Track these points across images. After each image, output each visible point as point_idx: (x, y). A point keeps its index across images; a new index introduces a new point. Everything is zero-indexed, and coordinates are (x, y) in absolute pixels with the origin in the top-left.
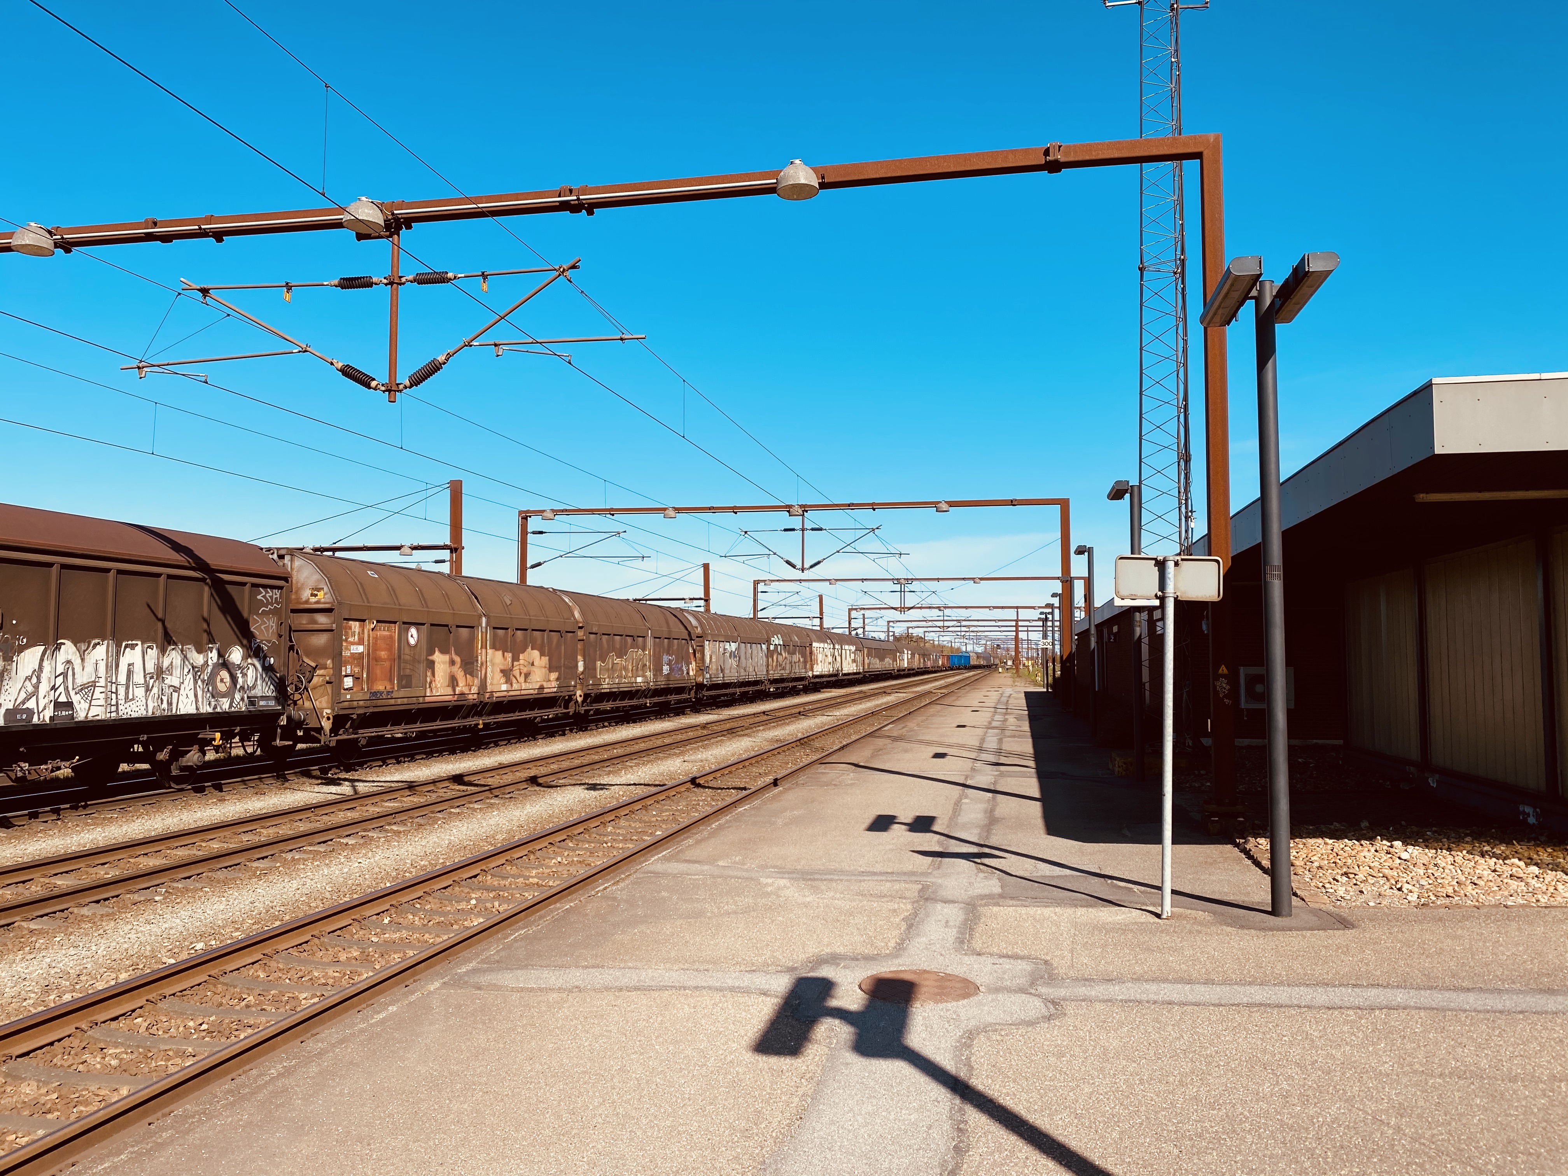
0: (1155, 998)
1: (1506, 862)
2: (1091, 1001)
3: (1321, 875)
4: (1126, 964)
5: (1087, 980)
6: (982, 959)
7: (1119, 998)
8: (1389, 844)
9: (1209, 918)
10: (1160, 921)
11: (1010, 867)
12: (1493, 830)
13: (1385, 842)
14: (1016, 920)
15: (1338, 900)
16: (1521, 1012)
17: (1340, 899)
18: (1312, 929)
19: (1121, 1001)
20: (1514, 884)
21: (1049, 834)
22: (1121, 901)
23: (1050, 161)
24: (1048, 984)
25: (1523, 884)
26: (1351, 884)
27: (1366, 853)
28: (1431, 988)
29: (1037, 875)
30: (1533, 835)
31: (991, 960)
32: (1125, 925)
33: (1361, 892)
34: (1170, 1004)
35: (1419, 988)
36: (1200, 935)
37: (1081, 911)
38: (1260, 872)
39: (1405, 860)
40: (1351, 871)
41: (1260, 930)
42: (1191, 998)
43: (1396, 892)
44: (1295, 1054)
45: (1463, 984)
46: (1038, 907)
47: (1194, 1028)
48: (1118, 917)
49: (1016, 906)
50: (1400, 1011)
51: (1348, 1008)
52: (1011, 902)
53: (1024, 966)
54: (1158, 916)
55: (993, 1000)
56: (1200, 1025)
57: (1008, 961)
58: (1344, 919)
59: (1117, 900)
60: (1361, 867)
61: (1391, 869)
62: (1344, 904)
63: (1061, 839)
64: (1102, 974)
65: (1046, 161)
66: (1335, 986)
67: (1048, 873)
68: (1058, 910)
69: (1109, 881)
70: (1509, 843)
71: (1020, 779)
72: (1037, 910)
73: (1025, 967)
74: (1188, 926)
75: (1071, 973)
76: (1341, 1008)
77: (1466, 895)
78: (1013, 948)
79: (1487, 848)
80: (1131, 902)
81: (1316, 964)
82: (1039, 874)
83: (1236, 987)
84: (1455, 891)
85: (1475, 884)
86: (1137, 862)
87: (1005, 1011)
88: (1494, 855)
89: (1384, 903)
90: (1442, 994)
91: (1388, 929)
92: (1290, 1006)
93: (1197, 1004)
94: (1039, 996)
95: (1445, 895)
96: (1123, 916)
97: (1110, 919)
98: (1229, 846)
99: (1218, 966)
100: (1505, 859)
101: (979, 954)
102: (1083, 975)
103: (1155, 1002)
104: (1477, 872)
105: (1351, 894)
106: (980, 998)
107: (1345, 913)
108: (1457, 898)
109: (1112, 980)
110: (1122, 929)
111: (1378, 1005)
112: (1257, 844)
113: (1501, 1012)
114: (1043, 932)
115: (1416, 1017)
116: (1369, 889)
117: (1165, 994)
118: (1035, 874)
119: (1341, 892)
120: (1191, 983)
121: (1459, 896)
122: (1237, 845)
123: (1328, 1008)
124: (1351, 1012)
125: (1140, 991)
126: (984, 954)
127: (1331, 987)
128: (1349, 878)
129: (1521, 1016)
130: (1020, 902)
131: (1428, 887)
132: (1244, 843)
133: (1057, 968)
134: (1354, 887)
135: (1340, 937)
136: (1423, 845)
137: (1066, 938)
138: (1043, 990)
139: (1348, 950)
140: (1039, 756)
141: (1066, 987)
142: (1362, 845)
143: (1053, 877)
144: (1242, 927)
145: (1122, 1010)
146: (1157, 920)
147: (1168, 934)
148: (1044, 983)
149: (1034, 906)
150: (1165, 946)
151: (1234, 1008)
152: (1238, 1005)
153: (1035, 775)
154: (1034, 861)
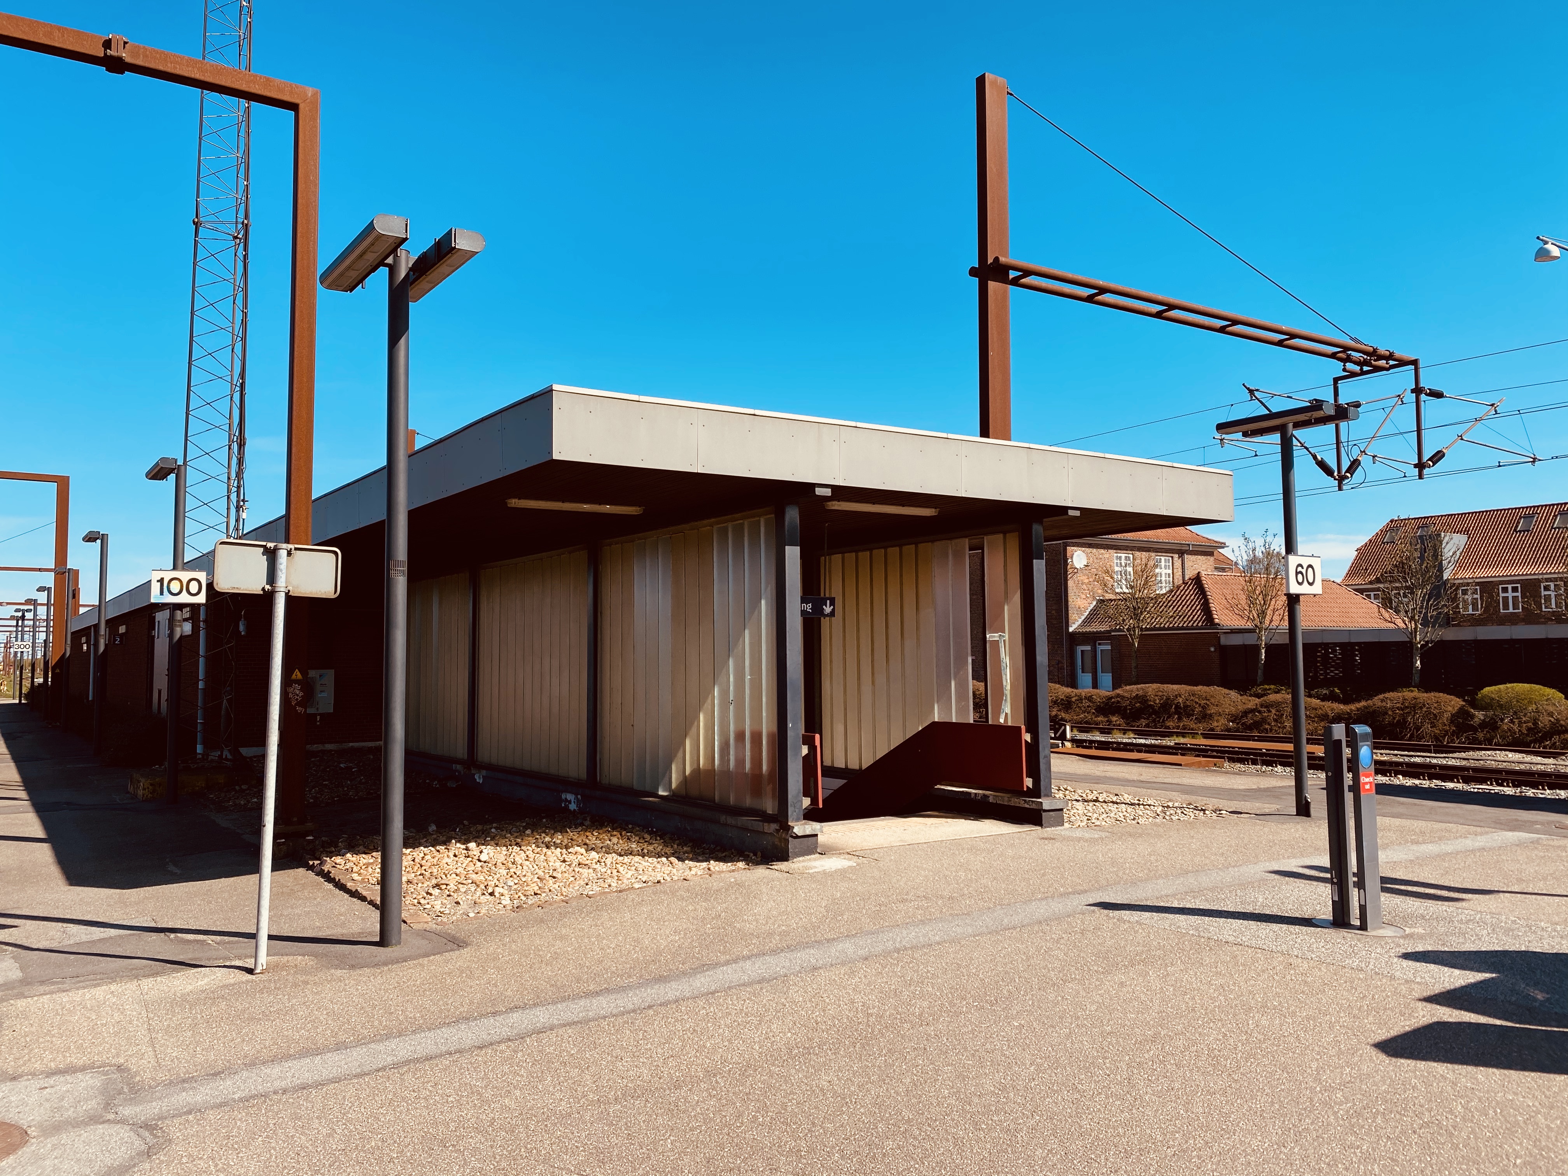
0: (283, 1084)
1: (570, 850)
2: (200, 1111)
3: (413, 890)
4: (231, 1047)
5: (185, 1082)
6: (22, 1084)
7: (236, 1096)
8: (464, 847)
9: (311, 963)
10: (253, 977)
11: (27, 938)
12: (544, 820)
13: (458, 845)
14: (57, 1014)
15: (438, 916)
16: (650, 1007)
17: (440, 914)
18: (426, 955)
19: (241, 1100)
20: (585, 871)
21: (71, 885)
22: (196, 959)
23: (111, 57)
24: (131, 1101)
25: (591, 871)
26: (445, 896)
27: (446, 860)
28: (564, 999)
29: (68, 943)
30: (579, 821)
31: (36, 1084)
32: (213, 992)
33: (458, 903)
34: (304, 1088)
35: (554, 1003)
36: (309, 986)
37: (147, 983)
38: (346, 896)
39: (485, 862)
40: (443, 882)
41: (373, 967)
42: (326, 1074)
43: (489, 897)
44: (469, 1117)
45: (590, 988)
46: (84, 988)
47: (344, 1114)
48: (200, 983)
49: (51, 993)
50: (548, 1033)
51: (499, 1043)
52: (42, 989)
53: (88, 1082)
54: (250, 971)
55: (54, 1147)
56: (350, 1108)
57: (62, 1079)
58: (454, 937)
59: (190, 959)
60: (448, 876)
61: (477, 873)
62: (445, 920)
63: (90, 889)
64: (203, 1067)
65: (105, 54)
66: (475, 1019)
67: (84, 938)
68: (113, 987)
69: (172, 936)
70: (562, 831)
71: (12, 816)
72: (84, 994)
73: (91, 1082)
74: (290, 978)
75: (161, 1076)
76: (491, 1044)
77: (550, 891)
78: (64, 1057)
79: (547, 839)
80: (209, 959)
81: (446, 996)
82: (72, 942)
83: (373, 1046)
84: (540, 888)
85: (554, 877)
86: (199, 905)
87: (79, 1160)
88: (556, 846)
89: (483, 911)
90: (576, 1004)
91: (500, 940)
92: (441, 1055)
93: (337, 1080)
94: (123, 1122)
95: (533, 894)
96: (206, 980)
97: (190, 988)
98: (301, 870)
99: (344, 1023)
100: (567, 847)
101: (14, 1079)
102: (178, 1074)
103: (285, 1091)
104: (551, 864)
105: (448, 906)
106: (33, 1148)
107: (452, 930)
108: (544, 895)
109: (219, 1073)
110: (210, 998)
111: (525, 1031)
112: (334, 864)
113: (634, 1011)
114: (102, 1025)
115: (566, 1036)
116: (464, 898)
117: (293, 1077)
118: (67, 942)
119: (438, 907)
120: (321, 1054)
121: (545, 892)
122: (311, 868)
123: (479, 1047)
124: (503, 1047)
125: (261, 1080)
126: (22, 1076)
127: (472, 1021)
128: (441, 889)
129: (651, 1012)
130: (56, 987)
131: (516, 887)
132: (320, 864)
133: (137, 1073)
134: (448, 898)
135: (460, 958)
136: (492, 843)
137: (138, 1026)
138: (127, 1111)
139: (471, 973)
140: (28, 783)
141: (160, 1099)
142: (438, 851)
143: (93, 942)
144: (353, 967)
145: (247, 1114)
146: (250, 977)
147: (269, 993)
148: (125, 1100)
149: (78, 989)
150: (272, 1009)
151: (380, 1074)
152: (383, 1069)
153: (31, 809)
154: (60, 924)
